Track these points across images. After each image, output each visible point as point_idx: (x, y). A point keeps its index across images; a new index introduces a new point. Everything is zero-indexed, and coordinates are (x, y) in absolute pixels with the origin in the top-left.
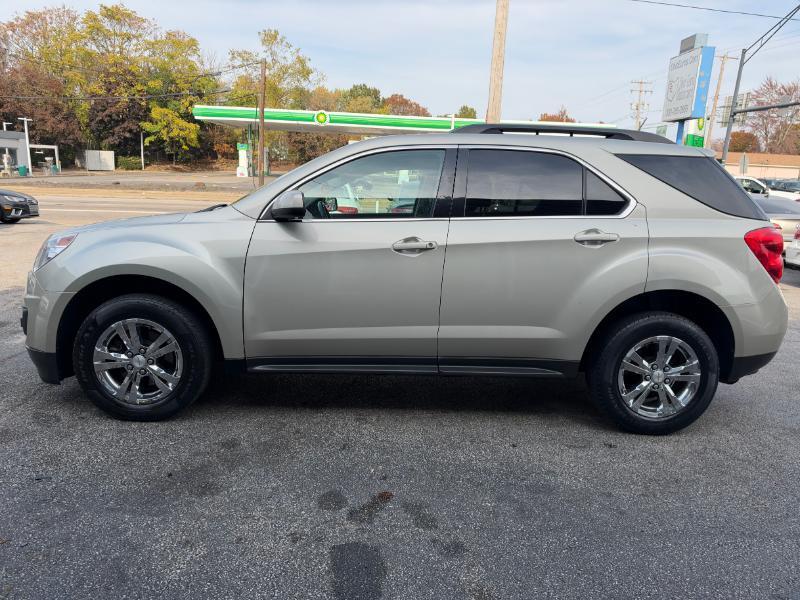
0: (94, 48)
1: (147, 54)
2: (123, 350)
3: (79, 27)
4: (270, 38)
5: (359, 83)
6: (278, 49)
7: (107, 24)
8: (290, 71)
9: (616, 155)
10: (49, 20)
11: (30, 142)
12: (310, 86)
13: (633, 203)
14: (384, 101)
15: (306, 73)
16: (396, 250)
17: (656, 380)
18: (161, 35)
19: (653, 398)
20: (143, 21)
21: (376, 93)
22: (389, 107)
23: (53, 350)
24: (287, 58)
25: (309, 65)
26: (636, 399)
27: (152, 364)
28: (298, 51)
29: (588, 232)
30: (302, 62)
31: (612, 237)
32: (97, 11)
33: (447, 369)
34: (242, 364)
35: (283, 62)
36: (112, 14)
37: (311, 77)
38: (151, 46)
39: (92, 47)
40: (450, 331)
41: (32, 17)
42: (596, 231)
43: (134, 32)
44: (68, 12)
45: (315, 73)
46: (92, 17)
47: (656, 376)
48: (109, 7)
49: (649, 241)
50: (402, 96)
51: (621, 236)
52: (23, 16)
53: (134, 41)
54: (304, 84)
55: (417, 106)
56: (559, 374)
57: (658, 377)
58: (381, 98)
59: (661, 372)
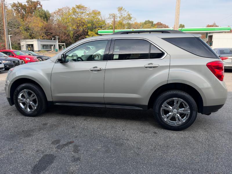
0: (74, 17)
1: (87, 17)
2: (24, 98)
3: (71, 11)
4: (120, 9)
5: (147, 20)
6: (122, 12)
7: (77, 10)
8: (126, 18)
9: (162, 38)
10: (63, 10)
11: (59, 43)
12: (132, 22)
13: (166, 54)
15: (130, 18)
16: (91, 71)
17: (174, 112)
18: (91, 11)
19: (173, 118)
20: (86, 8)
21: (152, 22)
22: (156, 26)
23: (10, 97)
24: (125, 14)
25: (131, 16)
26: (167, 118)
27: (31, 102)
28: (128, 12)
29: (149, 64)
30: (129, 15)
32: (75, 7)
33: (108, 106)
34: (52, 102)
35: (124, 16)
36: (78, 7)
37: (132, 19)
38: (88, 15)
39: (74, 16)
40: (107, 95)
41: (59, 10)
42: (152, 64)
43: (84, 11)
44: (68, 8)
46: (74, 8)
47: (174, 111)
48: (78, 5)
50: (160, 23)
51: (160, 65)
52: (57, 10)
53: (84, 14)
54: (130, 22)
55: (165, 25)
56: (142, 109)
57: (175, 112)
58: (154, 24)
59: (176, 110)
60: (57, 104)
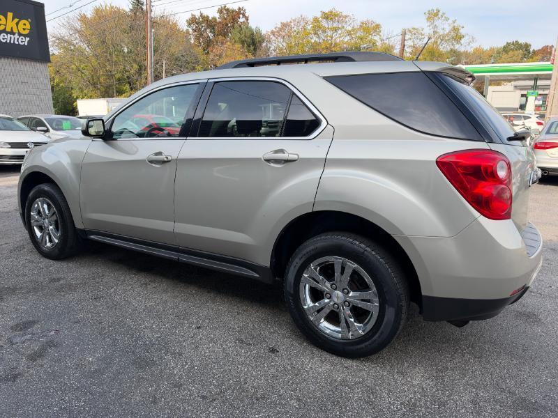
0: (317, 39)
1: (348, 38)
3: (309, 28)
4: (433, 15)
5: (510, 41)
6: (437, 22)
7: (324, 23)
8: (447, 38)
10: (293, 26)
12: (461, 47)
13: (324, 123)
14: (534, 51)
15: (458, 38)
16: (150, 161)
17: (336, 300)
18: (357, 25)
20: (346, 17)
21: (527, 46)
22: (539, 57)
23: (21, 212)
24: (444, 27)
25: (462, 31)
26: (317, 312)
27: (51, 225)
28: (454, 22)
29: (276, 152)
30: (455, 30)
31: (295, 157)
32: (319, 15)
33: (184, 258)
35: (441, 32)
36: (328, 16)
37: (462, 41)
38: (349, 33)
39: (315, 39)
40: (182, 228)
41: (284, 25)
42: (282, 151)
43: (340, 26)
44: (303, 19)
45: (466, 38)
46: (316, 20)
47: (335, 296)
48: (326, 12)
49: (325, 163)
51: (301, 157)
52: (279, 26)
53: (340, 32)
54: (457, 47)
56: (258, 276)
57: (338, 298)
58: (531, 50)
59: (340, 293)
60: (92, 237)
